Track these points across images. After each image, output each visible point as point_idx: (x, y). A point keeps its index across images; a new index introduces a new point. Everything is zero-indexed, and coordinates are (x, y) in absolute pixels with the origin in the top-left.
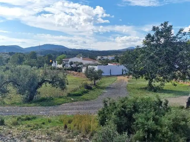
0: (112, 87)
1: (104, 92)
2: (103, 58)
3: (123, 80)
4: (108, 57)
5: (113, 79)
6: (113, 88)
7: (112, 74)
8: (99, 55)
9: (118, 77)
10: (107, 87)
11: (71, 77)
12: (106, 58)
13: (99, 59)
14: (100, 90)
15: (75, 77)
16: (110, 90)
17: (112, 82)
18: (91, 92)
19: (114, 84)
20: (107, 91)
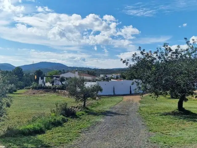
0: (114, 111)
1: (98, 123)
2: (107, 76)
3: (132, 101)
4: (113, 75)
5: (118, 99)
6: (116, 114)
7: (116, 93)
8: (102, 74)
9: (125, 97)
10: (106, 111)
11: (61, 97)
12: (110, 77)
13: (102, 78)
14: (91, 117)
15: (66, 97)
16: (109, 117)
17: (115, 103)
18: (72, 122)
19: (118, 106)
20: (103, 120)
